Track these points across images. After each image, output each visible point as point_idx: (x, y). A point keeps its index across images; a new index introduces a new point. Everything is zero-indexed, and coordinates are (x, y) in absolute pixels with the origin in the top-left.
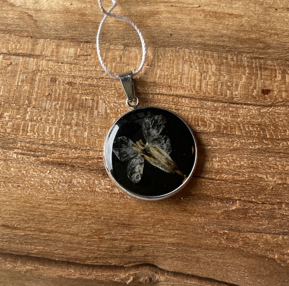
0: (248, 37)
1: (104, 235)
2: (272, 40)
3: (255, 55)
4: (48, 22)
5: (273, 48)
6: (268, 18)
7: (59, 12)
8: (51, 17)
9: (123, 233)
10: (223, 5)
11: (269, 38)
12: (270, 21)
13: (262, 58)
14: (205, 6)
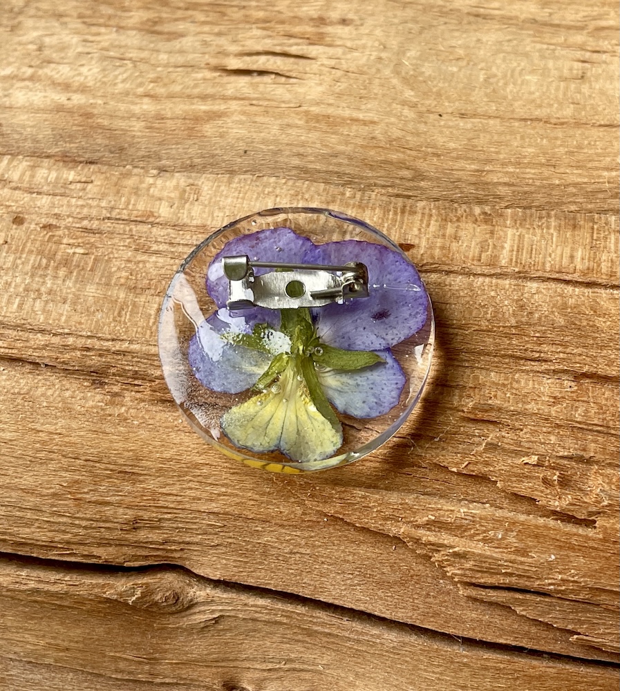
0: (383, 158)
1: (84, 493)
2: (428, 164)
3: (396, 191)
4: (24, 127)
5: (430, 179)
6: (422, 127)
7: (44, 110)
8: (28, 119)
9: (121, 491)
10: (345, 105)
11: (422, 161)
12: (425, 133)
13: (409, 197)
14: (311, 105)
